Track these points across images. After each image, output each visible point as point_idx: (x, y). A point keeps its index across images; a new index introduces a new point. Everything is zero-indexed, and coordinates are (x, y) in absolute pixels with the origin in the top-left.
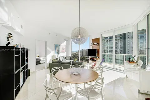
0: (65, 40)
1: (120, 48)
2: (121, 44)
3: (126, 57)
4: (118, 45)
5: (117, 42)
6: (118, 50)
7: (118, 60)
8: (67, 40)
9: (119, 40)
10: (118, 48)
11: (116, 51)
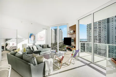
0: (44, 29)
1: (103, 37)
2: (105, 34)
3: (109, 47)
4: (102, 34)
5: (101, 32)
6: (102, 39)
7: (101, 49)
8: (46, 29)
9: (103, 30)
10: (102, 37)
11: (100, 40)
